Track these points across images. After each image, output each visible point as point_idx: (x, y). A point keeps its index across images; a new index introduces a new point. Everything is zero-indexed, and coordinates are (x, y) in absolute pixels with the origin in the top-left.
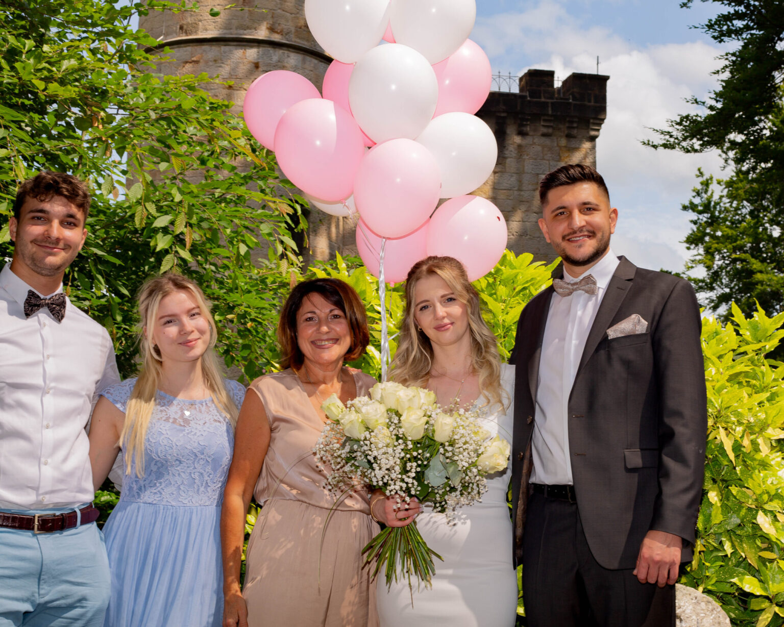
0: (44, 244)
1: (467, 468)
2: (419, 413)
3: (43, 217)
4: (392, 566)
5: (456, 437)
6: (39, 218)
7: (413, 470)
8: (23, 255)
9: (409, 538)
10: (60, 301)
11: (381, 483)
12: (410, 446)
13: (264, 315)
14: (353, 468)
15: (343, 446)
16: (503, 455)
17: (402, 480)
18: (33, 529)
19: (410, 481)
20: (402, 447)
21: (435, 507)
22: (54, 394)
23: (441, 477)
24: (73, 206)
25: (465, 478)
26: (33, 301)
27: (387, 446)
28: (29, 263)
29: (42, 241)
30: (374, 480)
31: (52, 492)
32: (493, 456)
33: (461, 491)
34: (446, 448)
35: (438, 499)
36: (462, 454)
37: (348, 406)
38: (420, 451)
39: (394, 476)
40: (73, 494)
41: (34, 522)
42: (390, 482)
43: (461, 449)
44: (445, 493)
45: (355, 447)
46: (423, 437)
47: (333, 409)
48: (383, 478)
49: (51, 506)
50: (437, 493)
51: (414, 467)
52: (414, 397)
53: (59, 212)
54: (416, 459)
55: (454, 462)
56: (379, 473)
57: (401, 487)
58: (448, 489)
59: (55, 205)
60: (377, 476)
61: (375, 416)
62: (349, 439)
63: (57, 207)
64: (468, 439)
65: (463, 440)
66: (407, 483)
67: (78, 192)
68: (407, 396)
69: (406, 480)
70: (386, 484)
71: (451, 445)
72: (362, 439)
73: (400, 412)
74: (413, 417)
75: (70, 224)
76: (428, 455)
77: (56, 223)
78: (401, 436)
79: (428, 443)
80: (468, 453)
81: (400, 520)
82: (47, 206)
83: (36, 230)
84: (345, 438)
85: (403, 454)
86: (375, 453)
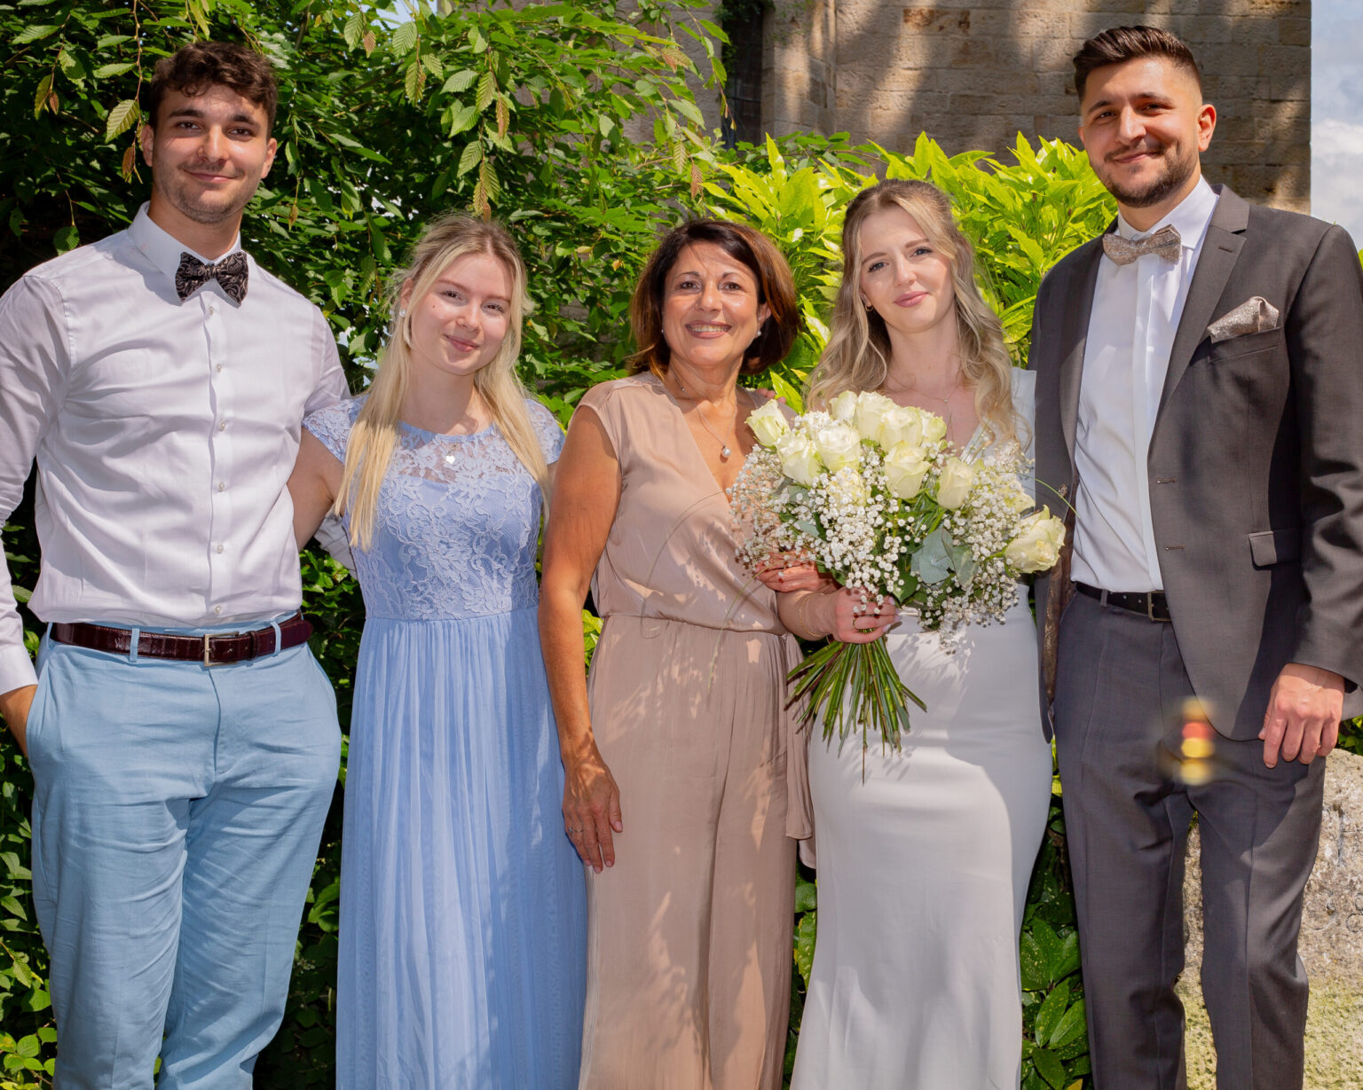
0: (198, 171)
1: (988, 558)
2: (917, 455)
3: (195, 123)
4: (835, 708)
5: (976, 504)
6: (188, 125)
7: (895, 550)
8: (166, 190)
9: (872, 663)
10: (237, 266)
11: (839, 566)
12: (895, 507)
13: (641, 245)
14: (790, 532)
15: (779, 491)
16: (1052, 544)
17: (875, 565)
18: (202, 658)
19: (888, 567)
20: (880, 507)
21: (923, 618)
22: (233, 431)
23: (939, 568)
24: (244, 99)
25: (981, 575)
26: (191, 271)
27: (855, 503)
28: (177, 202)
29: (195, 165)
30: (828, 559)
31: (233, 597)
32: (1035, 543)
33: (972, 596)
34: (956, 519)
35: (930, 604)
36: (982, 533)
37: (797, 424)
38: (911, 519)
39: (861, 556)
40: (267, 599)
41: (203, 648)
42: (854, 566)
43: (981, 525)
44: (944, 597)
45: (799, 497)
46: (918, 496)
47: (768, 426)
48: (844, 556)
49: (230, 620)
50: (930, 594)
51: (897, 545)
52: (911, 425)
53: (220, 111)
54: (902, 531)
55: (966, 546)
56: (837, 548)
57: (872, 576)
58: (949, 590)
59: (213, 101)
60: (834, 552)
61: (841, 448)
62: (789, 482)
63: (217, 104)
64: (995, 509)
65: (986, 510)
66: (882, 570)
67: (251, 77)
68: (900, 421)
69: (882, 564)
70: (847, 568)
71: (964, 515)
72: (815, 485)
73: (884, 448)
74: (906, 459)
75: (241, 132)
76: (924, 527)
77: (216, 132)
78: (882, 489)
79: (924, 504)
80: (993, 534)
81: (860, 631)
82: (199, 104)
83: (185, 145)
84: (783, 479)
85: (880, 521)
86: (834, 513)
